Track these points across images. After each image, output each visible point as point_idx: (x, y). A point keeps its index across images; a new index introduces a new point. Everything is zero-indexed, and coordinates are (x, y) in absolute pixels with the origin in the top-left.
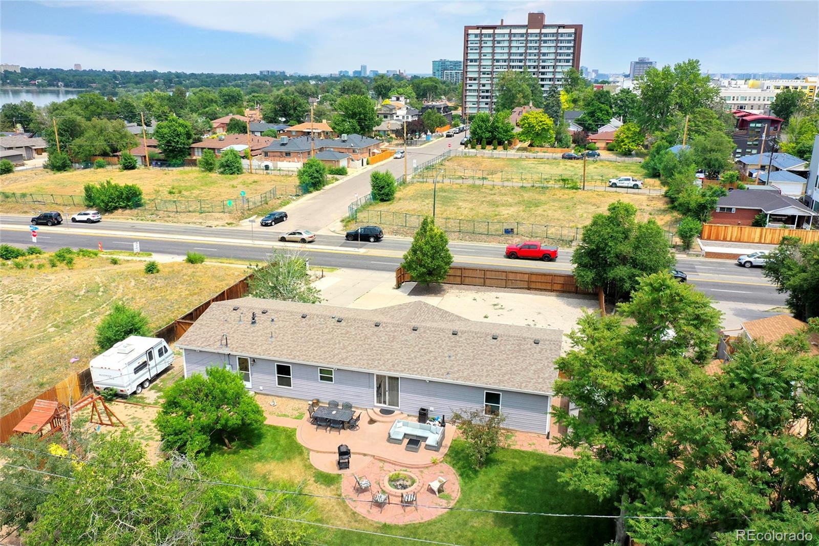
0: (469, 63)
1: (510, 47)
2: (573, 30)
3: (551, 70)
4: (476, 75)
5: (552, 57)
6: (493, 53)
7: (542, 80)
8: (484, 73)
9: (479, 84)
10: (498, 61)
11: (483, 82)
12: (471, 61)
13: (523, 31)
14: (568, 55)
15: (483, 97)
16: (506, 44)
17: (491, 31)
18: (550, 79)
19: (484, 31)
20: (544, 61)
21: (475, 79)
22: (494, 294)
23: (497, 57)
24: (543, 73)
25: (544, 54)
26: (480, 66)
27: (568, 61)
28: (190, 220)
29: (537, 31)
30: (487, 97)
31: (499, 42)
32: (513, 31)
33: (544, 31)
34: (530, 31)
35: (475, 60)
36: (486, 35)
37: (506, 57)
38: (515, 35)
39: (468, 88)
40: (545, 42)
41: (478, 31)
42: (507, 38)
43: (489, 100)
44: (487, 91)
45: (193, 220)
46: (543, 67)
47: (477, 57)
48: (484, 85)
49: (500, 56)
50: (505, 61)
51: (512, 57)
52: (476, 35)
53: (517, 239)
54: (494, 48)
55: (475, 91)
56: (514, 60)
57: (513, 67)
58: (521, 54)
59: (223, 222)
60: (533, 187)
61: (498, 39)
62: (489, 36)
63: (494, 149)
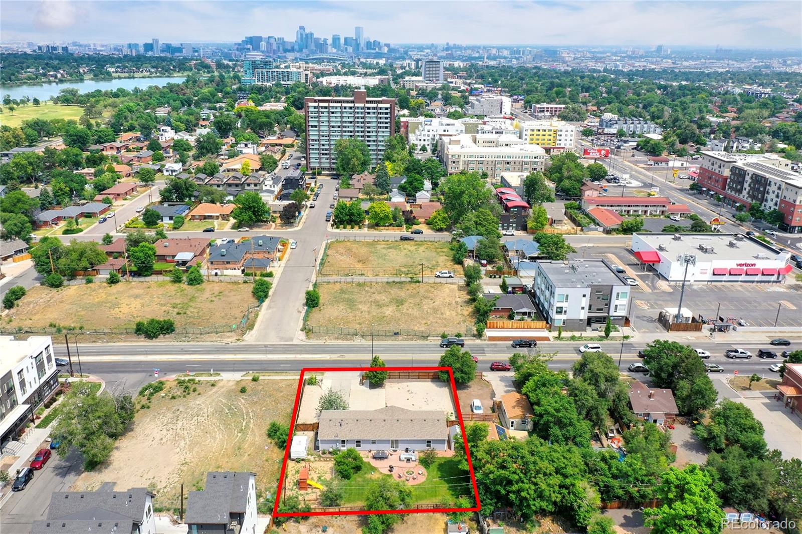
0: (311, 129)
1: (342, 117)
2: (388, 105)
3: (374, 134)
4: (316, 138)
5: (375, 125)
6: (329, 121)
7: (368, 141)
8: (323, 136)
9: (319, 145)
10: (333, 127)
11: (322, 142)
12: (312, 126)
13: (352, 105)
14: (386, 123)
15: (323, 154)
16: (339, 114)
17: (326, 104)
18: (374, 141)
19: (321, 104)
20: (369, 127)
21: (316, 140)
22: (405, 384)
23: (332, 124)
24: (368, 137)
25: (368, 122)
26: (319, 131)
27: (386, 128)
28: (212, 340)
29: (362, 105)
30: (326, 154)
31: (333, 113)
32: (344, 105)
33: (368, 105)
34: (357, 105)
35: (316, 126)
36: (322, 107)
37: (339, 124)
38: (345, 108)
39: (311, 147)
40: (369, 113)
41: (316, 104)
42: (339, 110)
43: (328, 156)
44: (326, 150)
45: (214, 339)
46: (368, 132)
47: (316, 124)
48: (323, 145)
49: (335, 121)
50: (339, 127)
51: (344, 124)
52: (315, 107)
53: (401, 338)
54: (329, 117)
55: (316, 149)
56: (346, 127)
57: (345, 132)
58: (351, 122)
59: (233, 339)
60: (394, 282)
61: (332, 110)
62: (326, 108)
63: (352, 228)
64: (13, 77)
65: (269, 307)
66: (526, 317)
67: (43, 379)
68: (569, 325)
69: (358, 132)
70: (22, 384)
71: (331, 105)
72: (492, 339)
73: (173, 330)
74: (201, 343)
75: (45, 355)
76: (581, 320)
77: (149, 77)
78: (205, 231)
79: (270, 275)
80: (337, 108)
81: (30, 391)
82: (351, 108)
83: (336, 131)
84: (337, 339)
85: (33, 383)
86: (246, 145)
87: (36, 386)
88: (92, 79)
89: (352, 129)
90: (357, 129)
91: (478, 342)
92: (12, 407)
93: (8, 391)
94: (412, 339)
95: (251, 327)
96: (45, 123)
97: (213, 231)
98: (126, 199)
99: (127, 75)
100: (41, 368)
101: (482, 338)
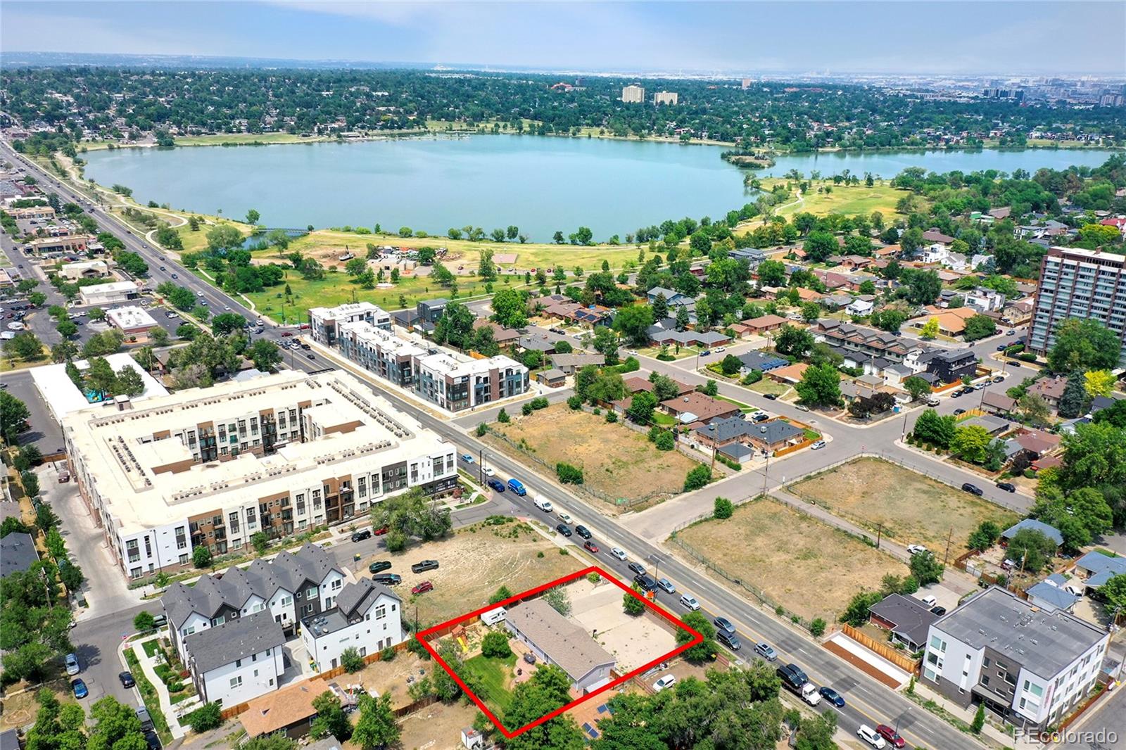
0: (1043, 293)
1: (1095, 286)
4: (1049, 308)
6: (1074, 289)
8: (1059, 307)
9: (1050, 318)
10: (1078, 297)
11: (1056, 316)
12: (1046, 291)
13: (1115, 270)
15: (1052, 333)
16: (1091, 281)
17: (1074, 263)
19: (1067, 261)
21: (1047, 312)
22: (657, 627)
23: (1077, 293)
26: (1055, 299)
31: (1082, 277)
32: (1103, 268)
35: (1051, 292)
36: (1068, 266)
37: (1088, 295)
38: (1104, 273)
39: (1038, 319)
41: (1059, 260)
42: (1093, 274)
45: (598, 505)
47: (1053, 288)
48: (1057, 320)
49: (1084, 289)
50: (1087, 299)
51: (1096, 297)
52: (1057, 264)
53: (739, 588)
54: (1076, 282)
55: (1044, 324)
56: (1097, 301)
57: (1096, 308)
58: (1108, 296)
59: (610, 513)
60: (845, 532)
61: (1082, 273)
62: (1073, 267)
63: (929, 449)
64: (893, 141)
65: (685, 499)
66: (907, 648)
67: (438, 478)
68: (942, 686)
69: (1117, 312)
70: (415, 474)
71: (1083, 264)
72: (831, 646)
73: (581, 482)
74: (587, 504)
75: (445, 461)
76: (962, 690)
77: (1081, 149)
78: (766, 396)
79: (738, 468)
80: (1090, 270)
81: (420, 482)
82: (1113, 274)
83: (1081, 304)
84: (684, 557)
85: (426, 476)
86: (985, 294)
87: (428, 480)
88: (994, 148)
89: (1107, 306)
90: (1116, 308)
91: (810, 639)
92: (401, 487)
93: (400, 475)
94: (747, 596)
95: (640, 510)
96: (813, 219)
97: (773, 399)
98: (761, 335)
99: (1048, 142)
100: (438, 467)
101: (818, 638)
